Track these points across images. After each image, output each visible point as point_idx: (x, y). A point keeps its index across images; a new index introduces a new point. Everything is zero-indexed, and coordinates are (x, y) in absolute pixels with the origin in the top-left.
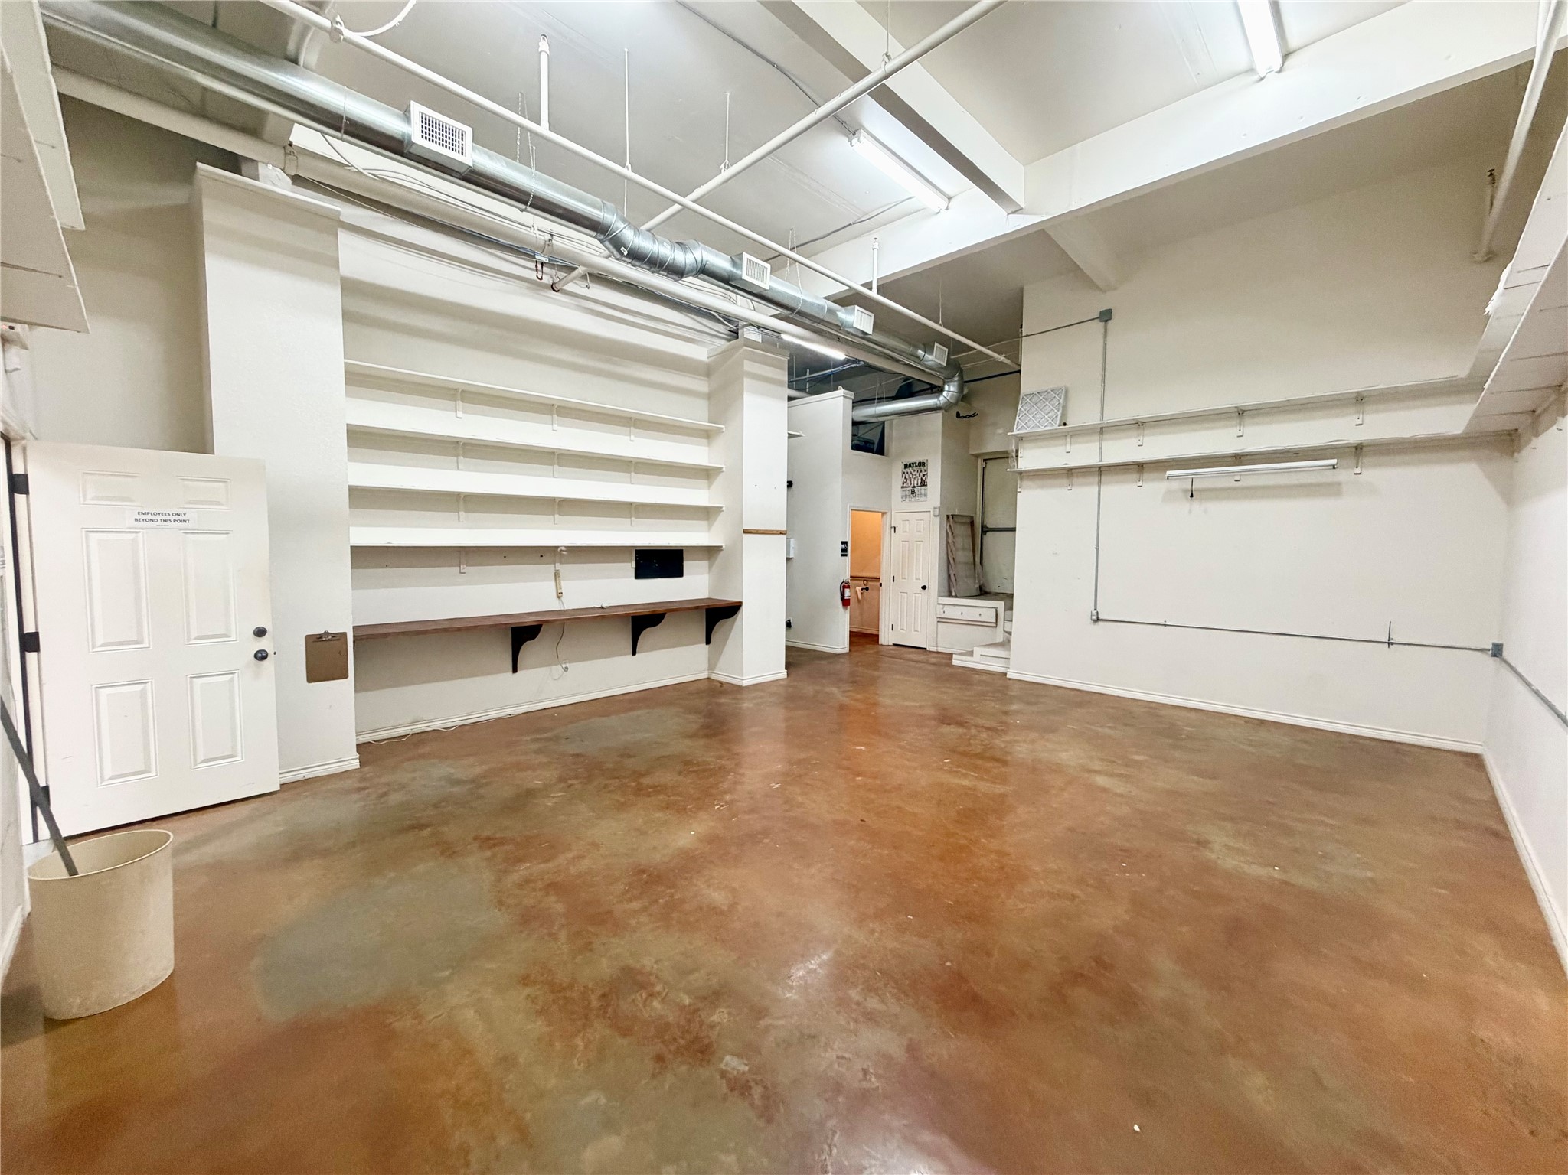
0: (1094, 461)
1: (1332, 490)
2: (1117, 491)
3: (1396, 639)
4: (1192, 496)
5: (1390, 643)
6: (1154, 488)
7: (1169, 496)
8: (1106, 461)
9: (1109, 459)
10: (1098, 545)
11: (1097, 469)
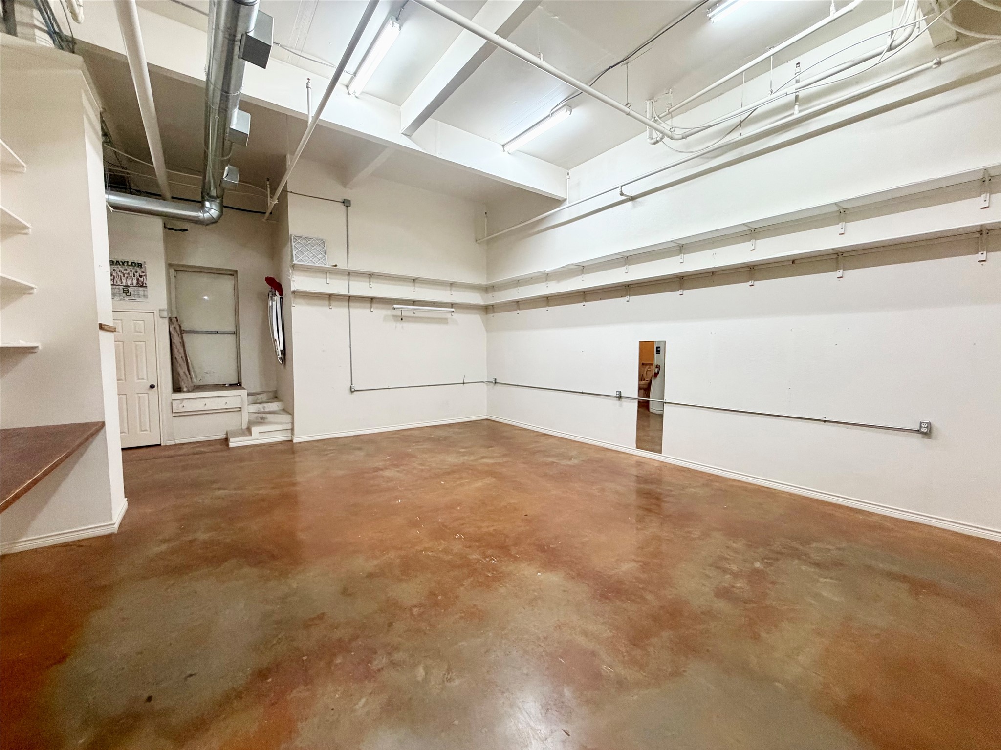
0: (344, 292)
1: (444, 321)
2: (360, 313)
3: (465, 382)
4: (402, 319)
5: (464, 383)
6: (379, 313)
7: (386, 319)
8: (352, 293)
9: (354, 292)
10: (350, 345)
11: (348, 298)
